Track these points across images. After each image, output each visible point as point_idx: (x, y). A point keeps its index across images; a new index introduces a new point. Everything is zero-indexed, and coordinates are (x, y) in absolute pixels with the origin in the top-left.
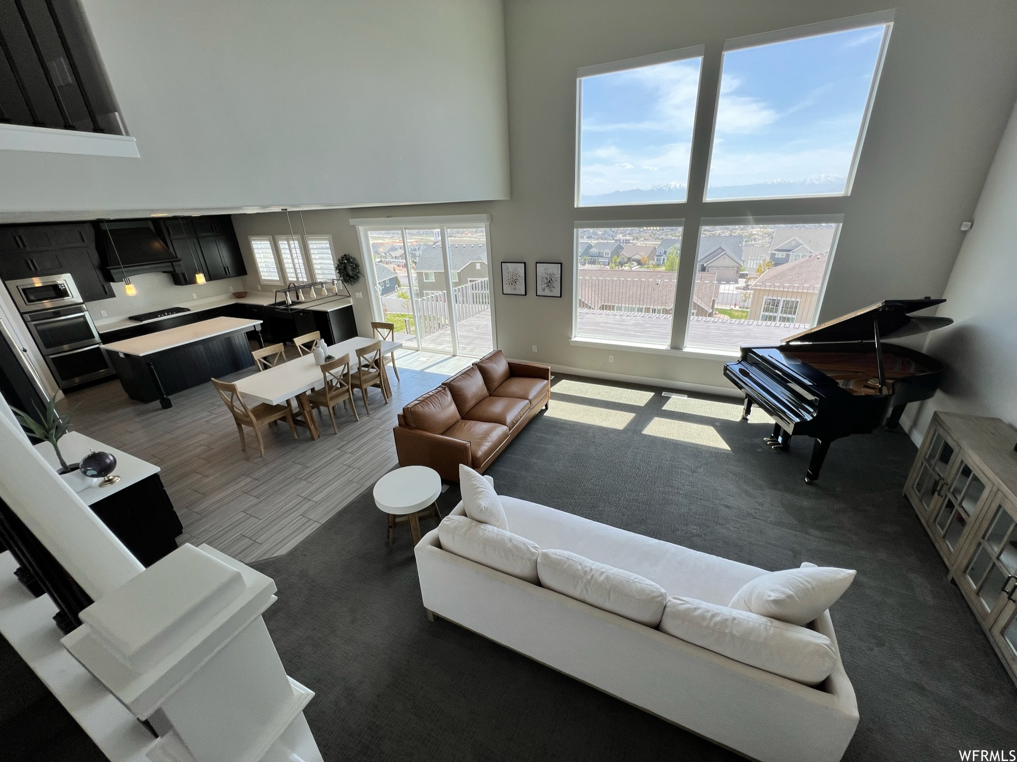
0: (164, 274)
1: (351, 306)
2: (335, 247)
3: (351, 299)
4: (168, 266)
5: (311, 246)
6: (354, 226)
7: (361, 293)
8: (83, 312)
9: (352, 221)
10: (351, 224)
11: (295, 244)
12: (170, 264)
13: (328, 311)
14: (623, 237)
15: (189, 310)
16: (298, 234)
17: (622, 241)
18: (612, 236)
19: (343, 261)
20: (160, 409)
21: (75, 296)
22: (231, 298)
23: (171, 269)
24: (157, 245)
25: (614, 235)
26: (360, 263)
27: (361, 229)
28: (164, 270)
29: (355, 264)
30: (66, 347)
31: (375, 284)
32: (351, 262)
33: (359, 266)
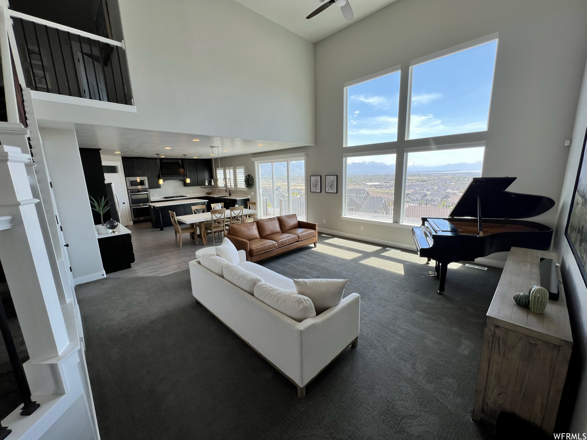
0: (182, 182)
1: (249, 199)
2: (246, 171)
3: (249, 195)
4: (182, 178)
5: (237, 171)
6: (253, 161)
7: (253, 193)
8: (147, 192)
9: (252, 159)
10: (252, 160)
11: (232, 171)
12: (183, 177)
13: (237, 199)
14: (451, 191)
15: (186, 196)
16: (233, 166)
17: (451, 193)
18: (444, 190)
19: (247, 177)
20: (159, 231)
21: (147, 186)
22: (205, 195)
23: (183, 179)
24: (182, 170)
25: (445, 189)
26: (254, 179)
27: (256, 163)
28: (181, 179)
29: (252, 179)
30: (141, 204)
31: (259, 188)
32: (250, 178)
33: (253, 180)
